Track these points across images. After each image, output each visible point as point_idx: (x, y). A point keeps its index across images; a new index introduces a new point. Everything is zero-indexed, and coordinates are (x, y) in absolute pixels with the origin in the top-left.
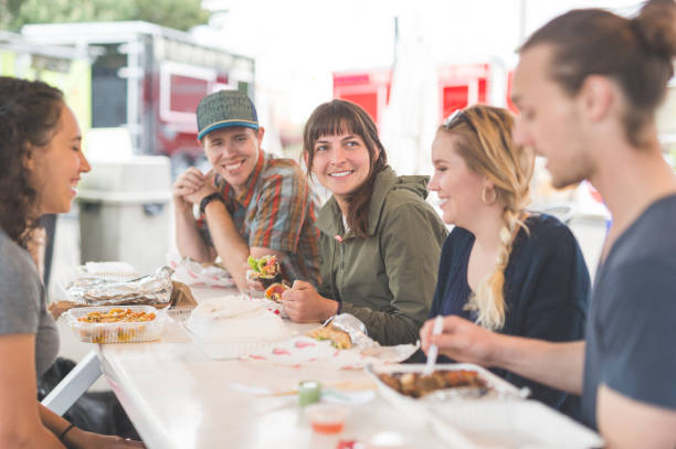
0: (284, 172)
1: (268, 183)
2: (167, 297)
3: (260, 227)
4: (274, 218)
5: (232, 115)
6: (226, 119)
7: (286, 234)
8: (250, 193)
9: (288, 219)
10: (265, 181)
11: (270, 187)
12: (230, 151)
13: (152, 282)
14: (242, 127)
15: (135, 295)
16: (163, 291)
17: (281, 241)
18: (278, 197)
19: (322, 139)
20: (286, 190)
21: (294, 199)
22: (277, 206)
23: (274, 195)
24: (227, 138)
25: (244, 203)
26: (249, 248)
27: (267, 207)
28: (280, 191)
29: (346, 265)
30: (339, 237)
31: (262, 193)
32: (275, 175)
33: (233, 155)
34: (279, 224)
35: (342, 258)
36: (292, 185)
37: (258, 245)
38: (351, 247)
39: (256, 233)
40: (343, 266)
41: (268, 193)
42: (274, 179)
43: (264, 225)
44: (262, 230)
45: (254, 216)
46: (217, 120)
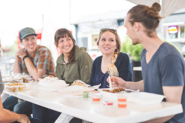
0: (45, 49)
1: (41, 52)
4: (44, 61)
6: (29, 33)
7: (47, 65)
8: (35, 55)
10: (40, 52)
11: (42, 53)
15: (14, 81)
16: (21, 80)
17: (46, 67)
18: (45, 56)
19: (61, 39)
21: (48, 56)
22: (44, 58)
25: (33, 57)
26: (37, 69)
27: (42, 58)
28: (45, 54)
29: (68, 70)
30: (64, 64)
31: (39, 55)
32: (43, 50)
33: (32, 43)
34: (45, 63)
35: (66, 69)
36: (48, 52)
37: (40, 68)
38: (69, 66)
39: (39, 65)
40: (67, 71)
41: (41, 55)
42: (43, 51)
43: (41, 63)
44: (41, 64)
45: (37, 61)
46: (27, 34)
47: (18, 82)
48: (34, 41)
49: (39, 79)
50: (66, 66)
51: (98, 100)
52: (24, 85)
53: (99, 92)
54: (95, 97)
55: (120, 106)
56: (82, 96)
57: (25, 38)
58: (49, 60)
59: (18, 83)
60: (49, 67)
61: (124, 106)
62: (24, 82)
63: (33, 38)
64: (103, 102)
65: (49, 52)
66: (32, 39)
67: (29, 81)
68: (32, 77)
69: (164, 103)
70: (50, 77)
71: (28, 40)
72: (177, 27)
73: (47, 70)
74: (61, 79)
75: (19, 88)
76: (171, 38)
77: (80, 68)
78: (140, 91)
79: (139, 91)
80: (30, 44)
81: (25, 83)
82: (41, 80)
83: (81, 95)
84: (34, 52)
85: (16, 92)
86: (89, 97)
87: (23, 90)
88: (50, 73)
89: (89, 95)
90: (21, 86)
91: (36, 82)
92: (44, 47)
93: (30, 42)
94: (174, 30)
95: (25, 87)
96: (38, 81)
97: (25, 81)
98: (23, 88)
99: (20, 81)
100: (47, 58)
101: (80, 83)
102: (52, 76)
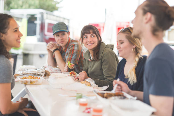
0: (75, 43)
1: (71, 46)
2: (44, 74)
3: (69, 57)
4: (72, 55)
5: (61, 29)
7: (75, 59)
9: (76, 56)
12: (61, 38)
13: (40, 70)
14: (64, 31)
15: (35, 73)
16: (43, 72)
17: (74, 61)
18: (74, 50)
19: (85, 35)
20: (76, 48)
21: (78, 50)
22: (73, 52)
23: (73, 49)
24: (60, 34)
27: (71, 52)
30: (89, 60)
31: (69, 49)
33: (62, 39)
34: (74, 57)
35: (90, 65)
38: (93, 63)
39: (68, 59)
41: (71, 49)
42: (73, 45)
45: (67, 55)
46: (58, 30)
47: (39, 75)
48: (64, 37)
63: (64, 34)
66: (63, 35)
71: (58, 36)
79: (136, 98)
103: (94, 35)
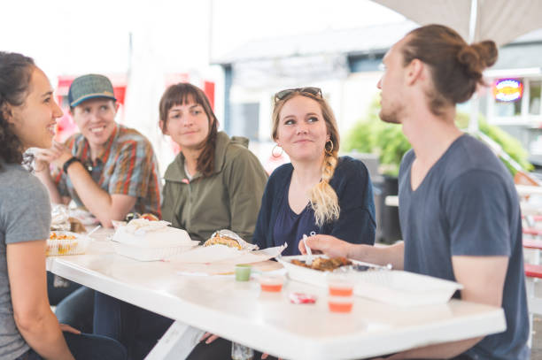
0: (136, 139)
1: (125, 147)
3: (121, 179)
4: (131, 173)
5: (99, 90)
7: (140, 185)
8: (106, 154)
9: (141, 174)
10: (121, 145)
11: (128, 149)
12: (98, 116)
16: (63, 223)
17: (136, 190)
18: (134, 158)
19: (175, 108)
20: (140, 153)
21: (145, 160)
22: (133, 164)
23: (130, 156)
24: (95, 106)
25: (103, 160)
26: (109, 195)
27: (126, 164)
28: (135, 153)
29: (194, 199)
30: (185, 181)
31: (120, 154)
32: (130, 141)
33: (99, 120)
34: (135, 177)
35: (190, 195)
36: (144, 149)
37: (119, 193)
38: (197, 186)
39: (117, 184)
40: (192, 200)
41: (126, 154)
42: (130, 143)
43: (123, 177)
44: (122, 182)
45: (112, 172)
46: (89, 93)
48: (107, 116)
49: (114, 223)
50: (188, 188)
51: (276, 289)
52: (74, 238)
53: (282, 266)
54: (269, 282)
55: (335, 308)
56: (234, 276)
57: (81, 104)
58: (147, 170)
59: (57, 233)
60: (146, 190)
61: (346, 308)
62: (73, 229)
63: (106, 108)
64: (289, 294)
65: (148, 146)
66: (103, 109)
67: (87, 229)
68: (93, 216)
69: (456, 303)
70: (145, 218)
71: (89, 110)
72: (520, 81)
73: (139, 199)
74: (177, 224)
75: (60, 248)
76: (502, 114)
77: (231, 195)
78: (393, 269)
79: (390, 266)
80: (93, 123)
81: (76, 235)
82: (121, 227)
83: (231, 273)
84: (104, 145)
85: (50, 258)
86: (253, 279)
87: (70, 252)
88: (147, 208)
89: (253, 275)
90: (64, 242)
91: (106, 231)
92: (134, 132)
93: (93, 118)
94: (512, 91)
95: (76, 245)
96: (112, 227)
97: (75, 227)
98: (69, 247)
99: (62, 226)
100: (141, 165)
101: (228, 238)
102: (153, 216)
103: (199, 108)
